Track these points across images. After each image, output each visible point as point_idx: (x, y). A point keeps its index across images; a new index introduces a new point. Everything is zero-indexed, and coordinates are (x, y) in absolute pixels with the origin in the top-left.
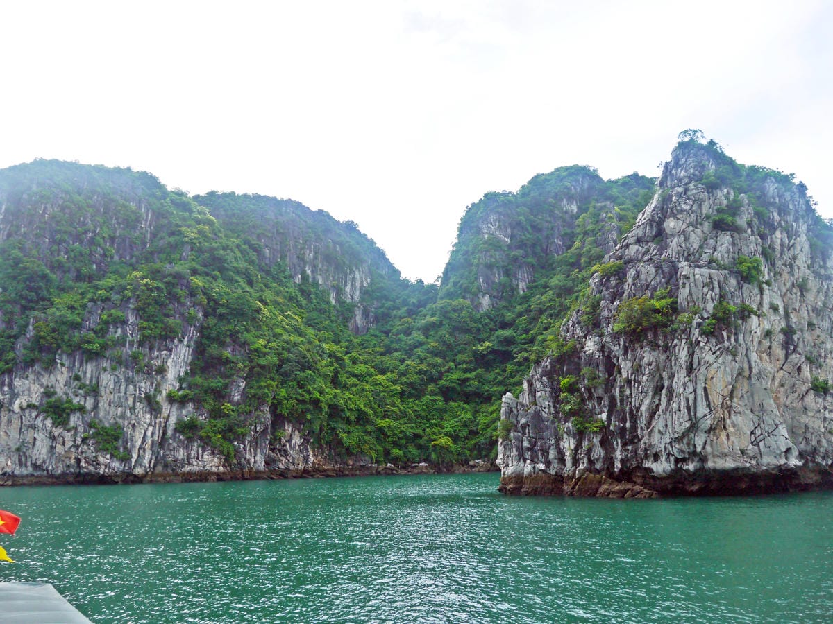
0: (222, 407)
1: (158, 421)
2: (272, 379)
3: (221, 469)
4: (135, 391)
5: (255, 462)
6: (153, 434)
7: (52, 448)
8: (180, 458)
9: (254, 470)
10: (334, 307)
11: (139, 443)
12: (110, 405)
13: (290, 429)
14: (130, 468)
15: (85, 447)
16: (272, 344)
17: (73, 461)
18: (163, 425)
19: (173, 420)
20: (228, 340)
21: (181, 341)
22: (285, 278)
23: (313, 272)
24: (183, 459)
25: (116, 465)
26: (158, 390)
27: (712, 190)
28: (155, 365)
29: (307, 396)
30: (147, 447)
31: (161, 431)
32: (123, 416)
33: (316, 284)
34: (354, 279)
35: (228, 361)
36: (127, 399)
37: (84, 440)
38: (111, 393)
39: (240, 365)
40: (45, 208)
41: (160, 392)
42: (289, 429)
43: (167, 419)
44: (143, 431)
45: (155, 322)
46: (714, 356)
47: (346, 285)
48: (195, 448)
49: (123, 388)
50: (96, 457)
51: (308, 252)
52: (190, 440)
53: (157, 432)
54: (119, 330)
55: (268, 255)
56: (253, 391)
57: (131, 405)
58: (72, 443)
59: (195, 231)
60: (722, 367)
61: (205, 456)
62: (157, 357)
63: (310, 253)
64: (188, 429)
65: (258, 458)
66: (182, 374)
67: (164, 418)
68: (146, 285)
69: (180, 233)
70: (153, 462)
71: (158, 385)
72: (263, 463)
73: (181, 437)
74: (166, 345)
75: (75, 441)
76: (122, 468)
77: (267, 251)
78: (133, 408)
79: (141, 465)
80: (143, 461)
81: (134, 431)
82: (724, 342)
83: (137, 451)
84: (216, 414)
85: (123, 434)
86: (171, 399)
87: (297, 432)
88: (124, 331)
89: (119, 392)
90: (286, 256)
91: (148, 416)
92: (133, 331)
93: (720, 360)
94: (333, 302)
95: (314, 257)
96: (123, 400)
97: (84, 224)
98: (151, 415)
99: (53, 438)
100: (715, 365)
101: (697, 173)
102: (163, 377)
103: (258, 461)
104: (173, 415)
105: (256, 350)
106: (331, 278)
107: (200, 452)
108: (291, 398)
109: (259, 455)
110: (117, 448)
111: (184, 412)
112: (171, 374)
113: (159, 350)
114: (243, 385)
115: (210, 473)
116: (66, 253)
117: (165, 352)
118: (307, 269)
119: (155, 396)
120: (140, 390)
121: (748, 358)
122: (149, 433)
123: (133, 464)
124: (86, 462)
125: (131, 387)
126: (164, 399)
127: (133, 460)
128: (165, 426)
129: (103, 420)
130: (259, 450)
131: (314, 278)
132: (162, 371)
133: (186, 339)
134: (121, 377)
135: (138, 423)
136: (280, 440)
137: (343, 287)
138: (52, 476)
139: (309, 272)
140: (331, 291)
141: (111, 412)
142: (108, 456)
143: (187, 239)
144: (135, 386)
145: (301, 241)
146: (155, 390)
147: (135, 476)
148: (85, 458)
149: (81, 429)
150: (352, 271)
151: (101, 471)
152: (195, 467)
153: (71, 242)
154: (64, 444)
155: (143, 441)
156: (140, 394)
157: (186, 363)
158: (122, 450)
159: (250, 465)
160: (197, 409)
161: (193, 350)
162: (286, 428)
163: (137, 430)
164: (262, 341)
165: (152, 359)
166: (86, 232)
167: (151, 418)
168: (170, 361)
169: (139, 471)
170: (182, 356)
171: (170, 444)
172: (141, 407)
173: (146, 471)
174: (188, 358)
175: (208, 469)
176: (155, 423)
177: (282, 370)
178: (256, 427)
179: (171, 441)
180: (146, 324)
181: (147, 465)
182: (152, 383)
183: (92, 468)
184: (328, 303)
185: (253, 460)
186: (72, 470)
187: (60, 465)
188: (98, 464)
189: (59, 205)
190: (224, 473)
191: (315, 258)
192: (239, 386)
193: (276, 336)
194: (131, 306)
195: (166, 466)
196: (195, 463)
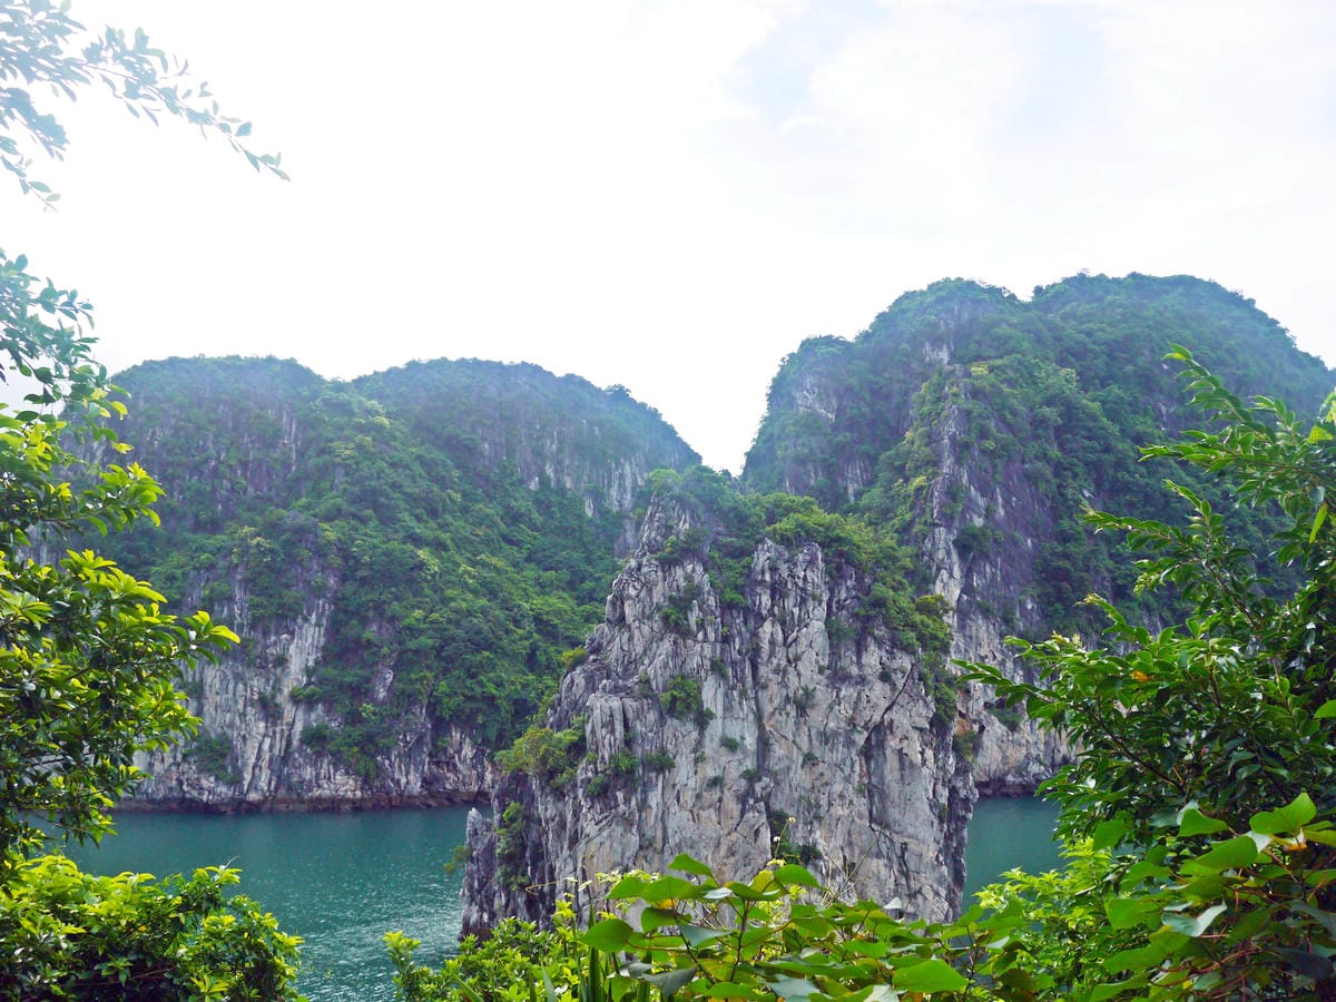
0: (361, 709)
1: (278, 729)
2: (429, 668)
3: (358, 793)
4: (246, 691)
5: (408, 782)
6: (271, 747)
7: (151, 765)
8: (308, 777)
9: (406, 793)
10: (590, 522)
11: (253, 760)
12: (216, 710)
13: (458, 735)
14: (241, 793)
15: (186, 766)
16: (434, 616)
17: (174, 783)
18: (286, 733)
19: (299, 727)
20: (371, 614)
21: (306, 620)
22: (512, 484)
23: (556, 471)
24: (310, 781)
25: (223, 789)
26: (277, 689)
27: (670, 568)
28: (272, 655)
29: (478, 690)
30: (264, 764)
31: (284, 742)
32: (231, 725)
33: (562, 491)
34: (622, 477)
35: (370, 644)
36: (236, 702)
37: (185, 757)
38: (217, 694)
39: (385, 650)
40: (154, 433)
41: (280, 690)
42: (456, 735)
43: (292, 725)
44: (257, 745)
45: (271, 596)
46: (598, 827)
47: (610, 486)
48: (325, 766)
49: (231, 687)
50: (198, 779)
51: (549, 442)
52: (319, 755)
53: (278, 745)
54: (225, 609)
55: (487, 453)
56: (401, 686)
57: (241, 711)
58: (171, 760)
59: (351, 445)
60: (608, 843)
61: (338, 777)
62: (275, 643)
63: (551, 444)
64: (316, 739)
65: (411, 777)
66: (311, 664)
67: (287, 724)
68: (258, 545)
69: (330, 452)
70: (273, 783)
71: (278, 680)
72: (419, 784)
73: (309, 750)
74: (287, 627)
75: (175, 757)
76: (231, 793)
77: (487, 446)
78: (243, 715)
79: (256, 789)
80: (259, 783)
81: (245, 745)
82: (617, 806)
83: (251, 770)
84: (354, 718)
85: (232, 748)
86: (295, 699)
87: (468, 740)
88: (231, 611)
89: (227, 693)
90: (514, 451)
91: (262, 724)
92: (242, 610)
93: (605, 834)
94: (589, 513)
95: (558, 448)
96: (231, 703)
97: (204, 449)
98: (267, 722)
99: (151, 753)
100: (598, 840)
101: (658, 538)
102: (284, 670)
103: (411, 781)
104: (298, 721)
105: (408, 628)
106: (585, 478)
107: (332, 771)
108: (455, 693)
109: (412, 772)
110: (224, 768)
111: (313, 716)
112: (295, 665)
113: (278, 634)
114: (390, 677)
115: (344, 800)
116: (181, 493)
117: (285, 636)
118: (547, 467)
119: (273, 697)
120: (252, 690)
121: (664, 824)
122: (266, 746)
123: (246, 787)
124: (188, 785)
125: (241, 686)
126: (288, 699)
127: (246, 783)
128: (289, 735)
129: (209, 729)
130: (412, 767)
131: (558, 481)
132: (282, 661)
133: (314, 616)
134: (228, 673)
135: (249, 734)
136: (445, 750)
137: (605, 490)
138: (153, 801)
139: (550, 472)
140: (585, 498)
141: (218, 719)
142: (212, 779)
143: (338, 460)
144: (245, 685)
145: (538, 427)
146: (273, 688)
147: (249, 803)
148: (187, 780)
149: (181, 742)
150: (618, 464)
151: (205, 798)
152: (326, 791)
153: (187, 477)
154: (163, 761)
155: (259, 757)
156: (252, 694)
157: (317, 647)
158: (230, 770)
159: (400, 787)
160: (328, 712)
161: (326, 629)
162: (454, 734)
163: (248, 743)
164: (418, 613)
165: (267, 647)
166: (206, 461)
167: (267, 727)
168: (292, 647)
169: (253, 796)
170: (310, 640)
171: (296, 759)
172: (253, 712)
173: (264, 796)
174: (319, 641)
175: (342, 794)
176: (274, 732)
177: (443, 654)
178: (405, 736)
179: (297, 755)
180: (257, 600)
181: (266, 788)
182: (268, 681)
183: (195, 793)
184: (580, 517)
185: (403, 780)
186: (175, 794)
187: (161, 786)
188: (202, 789)
189: (172, 427)
190: (362, 799)
191: (560, 450)
192: (385, 679)
193: (445, 601)
194: (239, 577)
195: (290, 789)
196: (325, 786)
